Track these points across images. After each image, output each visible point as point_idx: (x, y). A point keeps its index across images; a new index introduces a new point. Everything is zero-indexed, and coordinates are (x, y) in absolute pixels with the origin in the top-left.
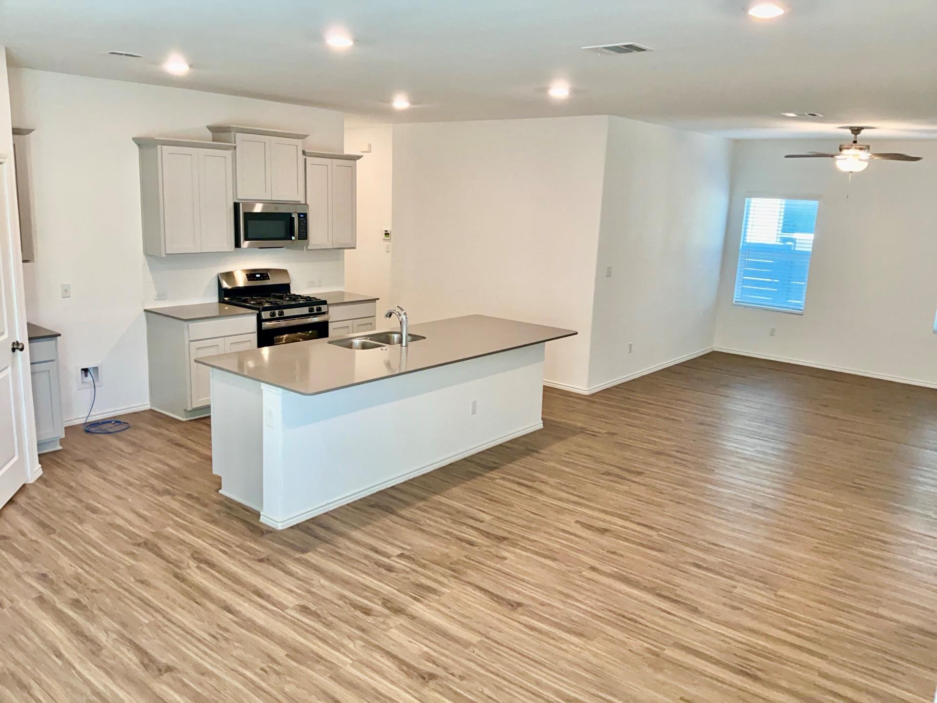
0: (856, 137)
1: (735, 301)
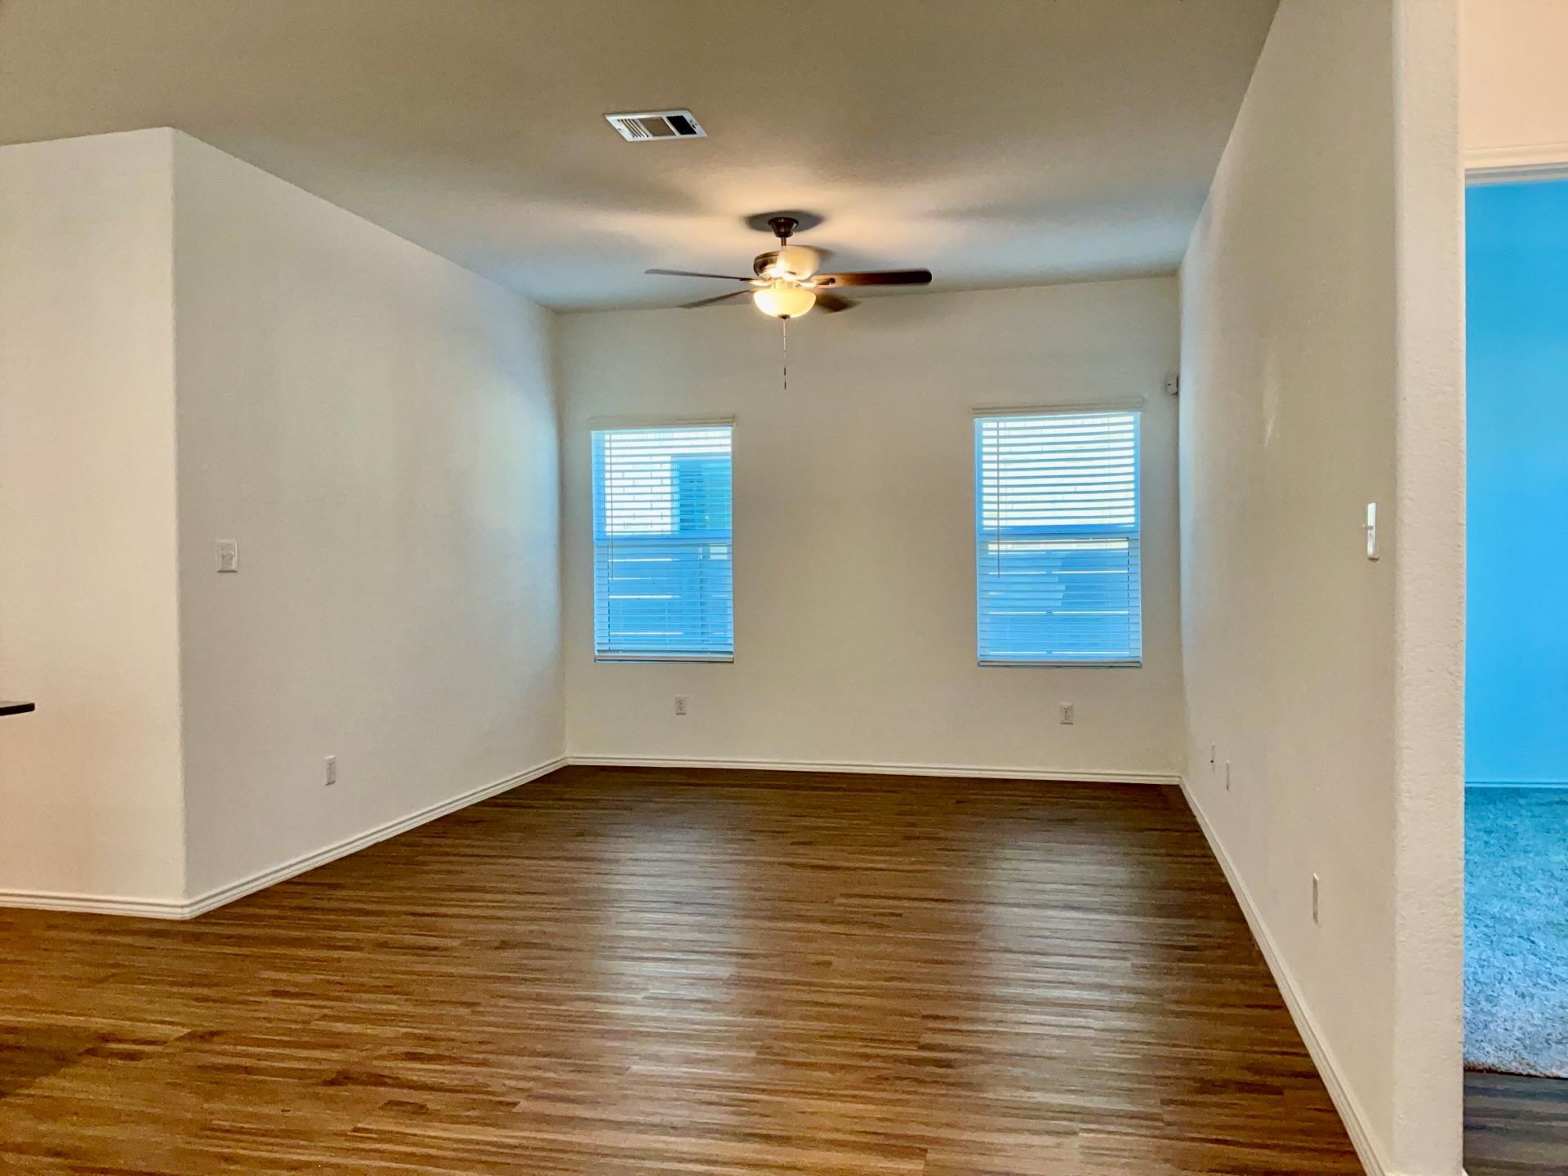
0: (784, 243)
1: (598, 651)
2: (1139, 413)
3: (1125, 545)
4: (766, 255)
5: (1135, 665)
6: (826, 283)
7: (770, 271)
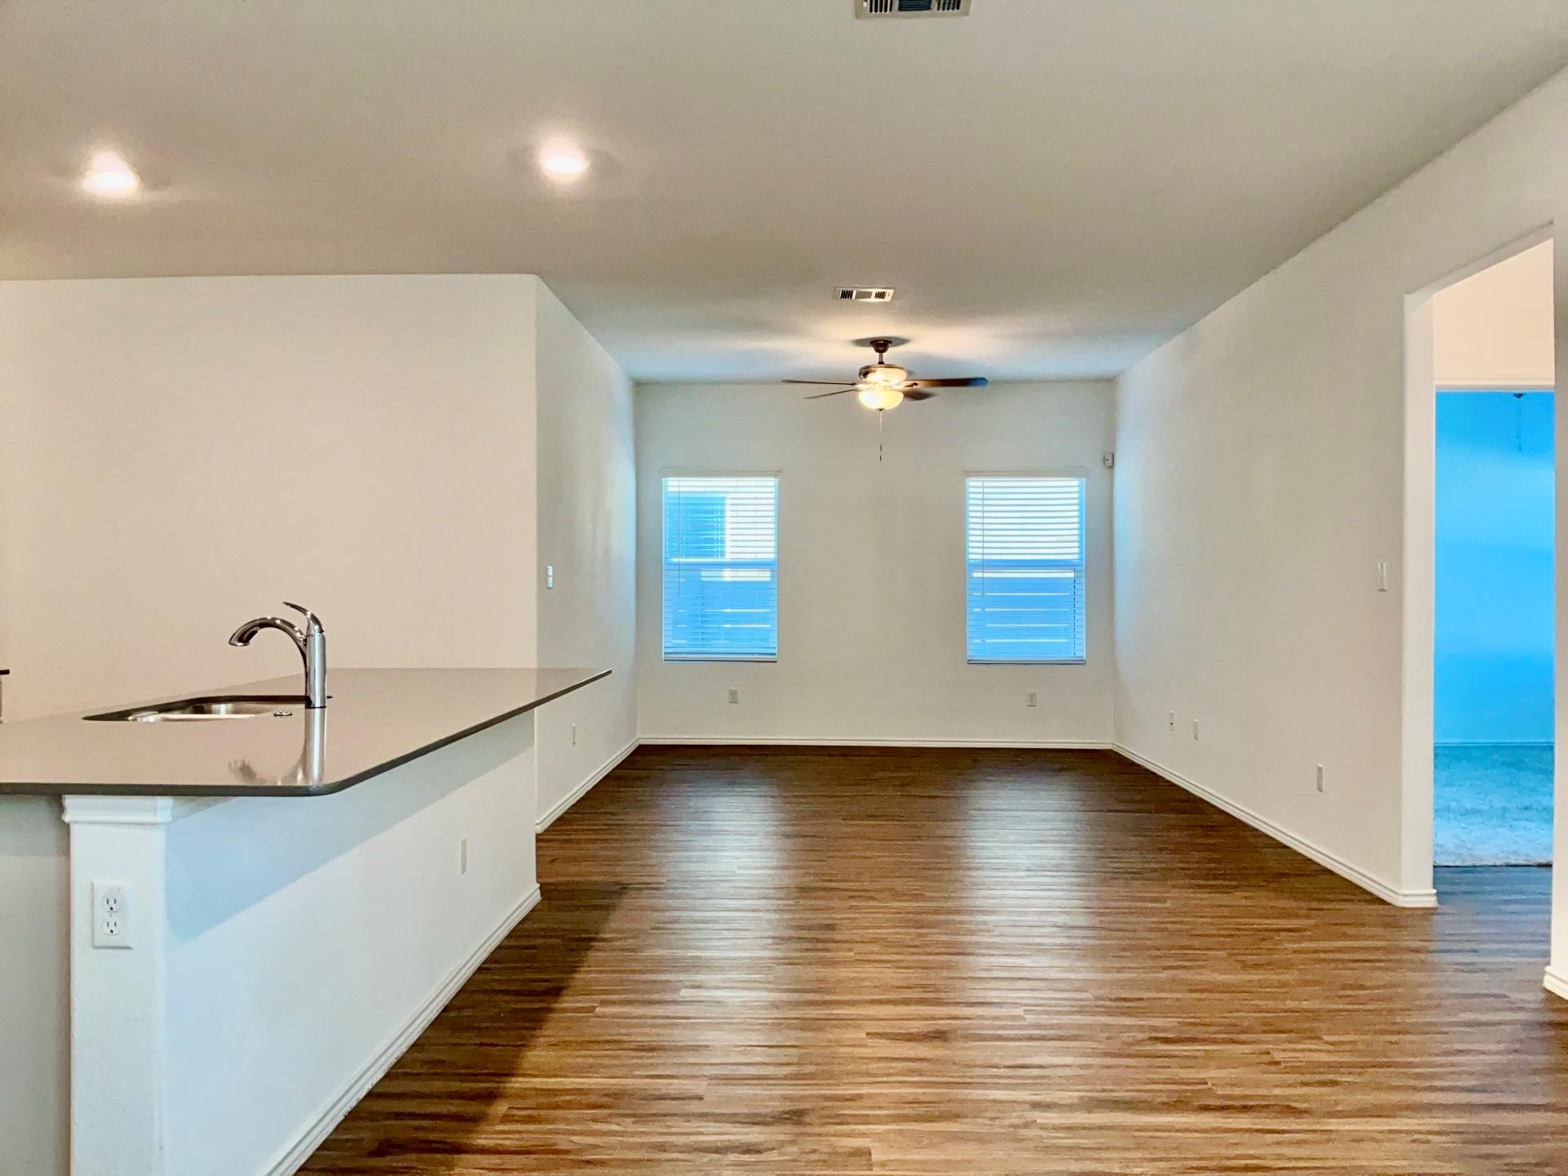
0: (881, 357)
1: (666, 653)
2: (1084, 479)
3: (1072, 575)
4: (867, 367)
5: (1080, 662)
6: (912, 386)
7: (870, 377)
